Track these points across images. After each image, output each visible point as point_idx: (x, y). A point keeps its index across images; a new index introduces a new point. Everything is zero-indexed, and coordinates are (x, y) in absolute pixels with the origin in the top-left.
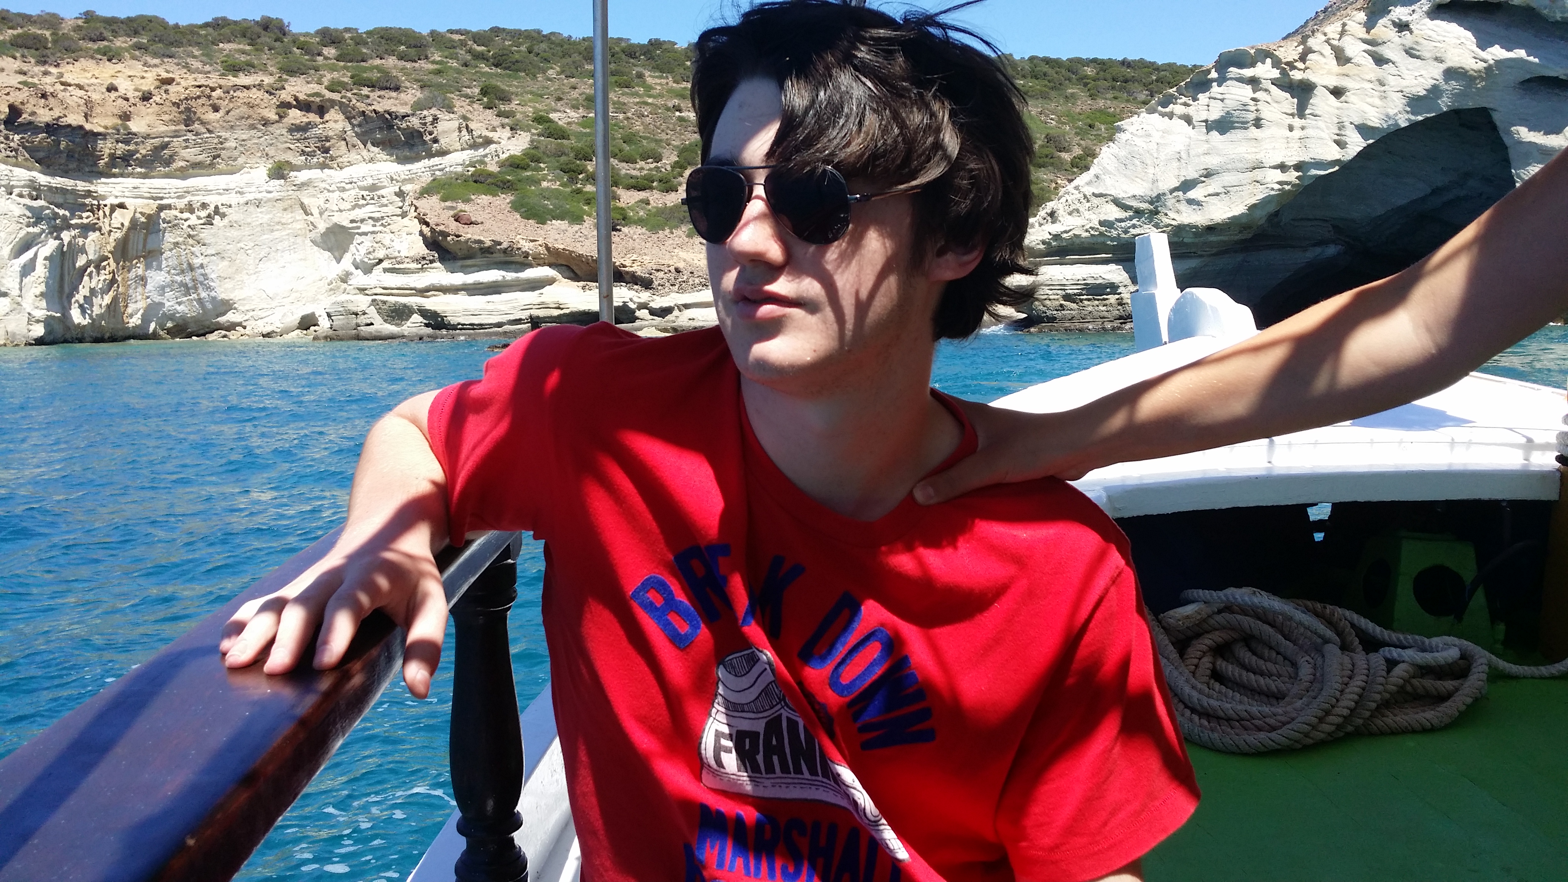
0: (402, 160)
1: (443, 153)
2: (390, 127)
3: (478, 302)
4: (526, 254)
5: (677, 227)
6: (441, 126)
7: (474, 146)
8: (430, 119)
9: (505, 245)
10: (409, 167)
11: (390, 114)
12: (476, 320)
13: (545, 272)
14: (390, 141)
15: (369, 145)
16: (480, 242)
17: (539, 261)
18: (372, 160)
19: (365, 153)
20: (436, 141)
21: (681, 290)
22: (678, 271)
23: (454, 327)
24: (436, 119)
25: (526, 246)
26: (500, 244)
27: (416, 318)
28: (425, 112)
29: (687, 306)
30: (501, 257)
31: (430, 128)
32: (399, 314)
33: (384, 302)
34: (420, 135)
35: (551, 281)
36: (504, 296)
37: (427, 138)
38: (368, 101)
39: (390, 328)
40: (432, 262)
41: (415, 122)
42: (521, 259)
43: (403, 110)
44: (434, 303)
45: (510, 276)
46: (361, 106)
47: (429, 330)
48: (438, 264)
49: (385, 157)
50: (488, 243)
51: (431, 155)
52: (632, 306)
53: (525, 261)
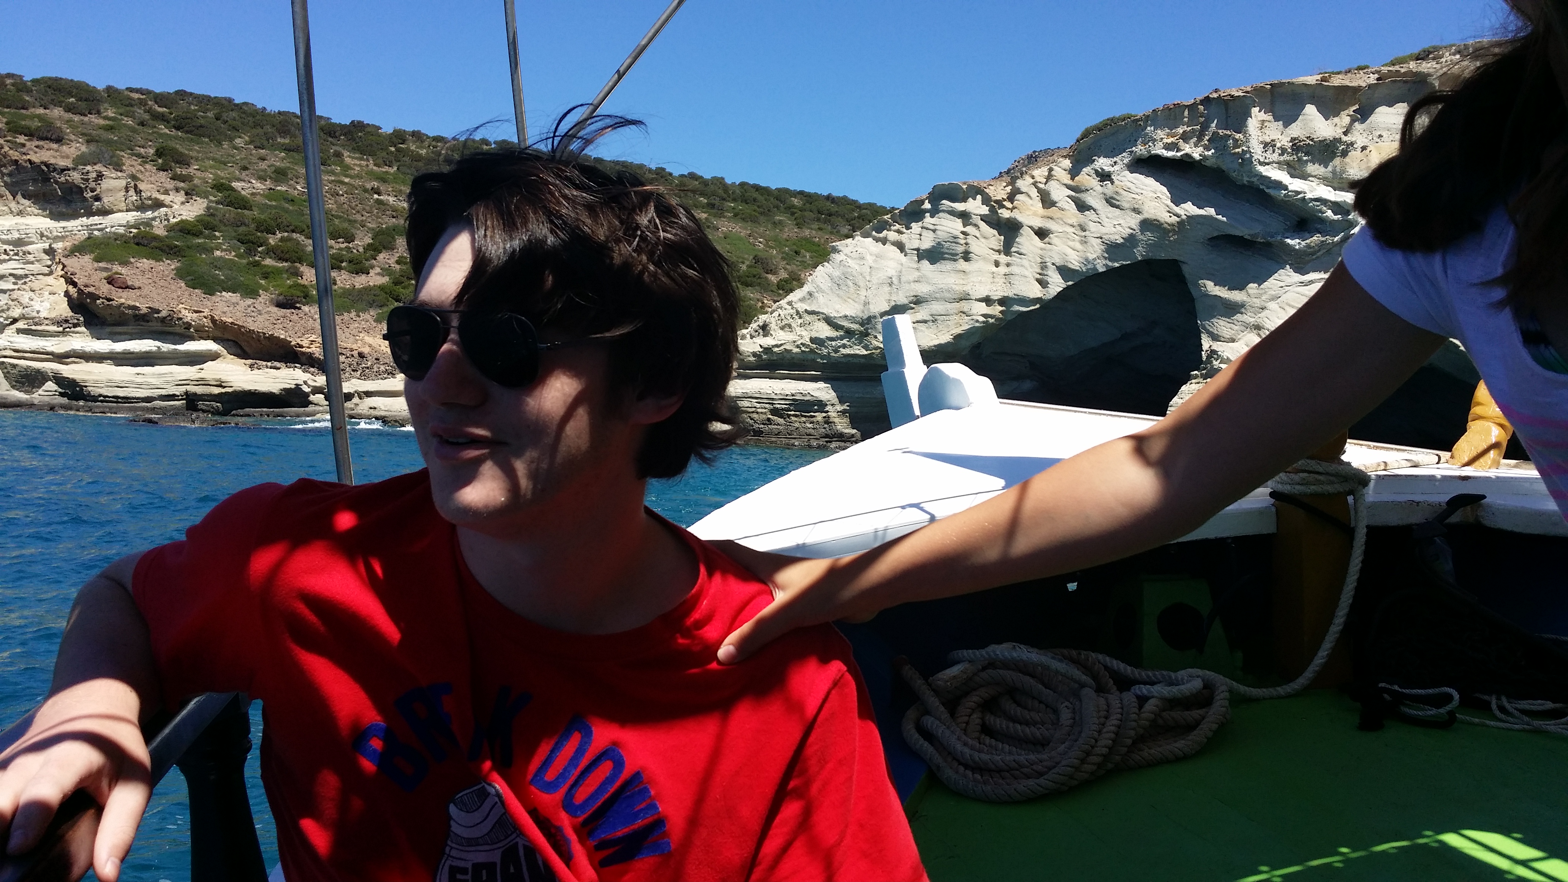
0: (56, 216)
1: (105, 212)
2: (46, 179)
3: (126, 373)
4: (188, 326)
5: (364, 311)
6: (106, 184)
7: (142, 208)
8: (94, 175)
9: (164, 314)
10: (63, 224)
11: (47, 165)
12: (121, 393)
13: (209, 345)
14: (44, 195)
15: (19, 197)
16: (135, 308)
17: (201, 334)
18: (20, 213)
19: (13, 205)
20: (98, 198)
21: (364, 377)
22: (361, 355)
23: (95, 399)
24: (100, 176)
25: (189, 316)
26: (158, 312)
27: (50, 386)
28: (89, 168)
29: (369, 394)
30: (158, 326)
31: (93, 185)
32: (31, 379)
33: (14, 366)
34: (81, 191)
35: (213, 357)
36: (158, 369)
37: (89, 195)
38: (24, 150)
39: (18, 395)
40: (75, 325)
41: (76, 177)
42: (182, 330)
43: (62, 163)
44: (73, 371)
45: (166, 347)
46: (14, 155)
47: (65, 400)
48: (83, 329)
49: (36, 211)
50: (144, 311)
51: (90, 214)
52: (306, 389)
53: (185, 332)
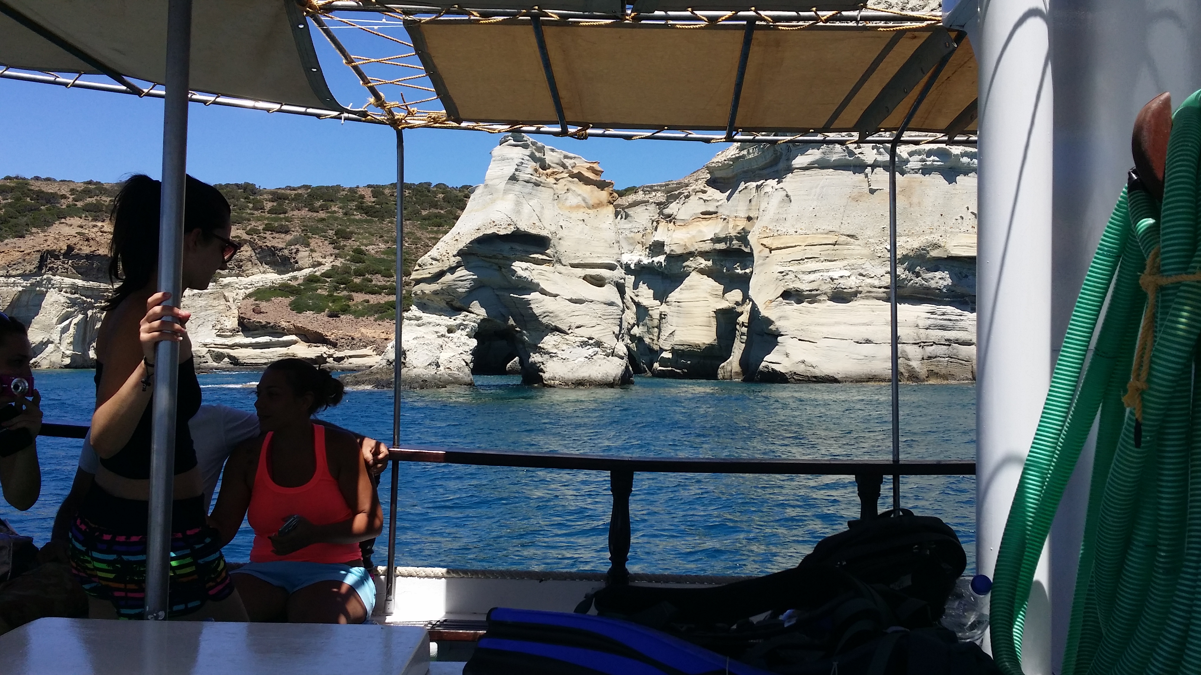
0: (280, 273)
1: (300, 269)
2: (274, 254)
3: (250, 351)
4: (284, 329)
6: (300, 255)
7: (314, 266)
8: (295, 250)
9: (271, 324)
10: (283, 276)
11: (274, 248)
12: (253, 361)
13: (293, 337)
14: (274, 262)
15: (264, 264)
16: (260, 322)
17: (290, 332)
18: (264, 272)
19: (261, 268)
20: (297, 263)
21: (352, 349)
22: (353, 339)
23: (243, 364)
24: (298, 251)
25: (284, 324)
27: (226, 360)
28: (293, 247)
29: (351, 357)
30: (270, 330)
31: (294, 255)
32: (219, 357)
33: (214, 351)
34: (289, 259)
35: (295, 343)
36: (271, 350)
37: (292, 261)
38: (265, 240)
39: (215, 364)
40: (238, 332)
41: (286, 252)
42: (281, 331)
43: (280, 246)
44: (236, 353)
45: (274, 339)
46: (260, 243)
47: (232, 366)
48: (241, 333)
49: (271, 271)
50: (264, 323)
51: (294, 271)
52: (325, 356)
53: (284, 332)
